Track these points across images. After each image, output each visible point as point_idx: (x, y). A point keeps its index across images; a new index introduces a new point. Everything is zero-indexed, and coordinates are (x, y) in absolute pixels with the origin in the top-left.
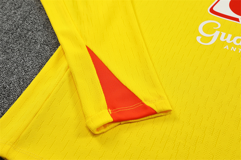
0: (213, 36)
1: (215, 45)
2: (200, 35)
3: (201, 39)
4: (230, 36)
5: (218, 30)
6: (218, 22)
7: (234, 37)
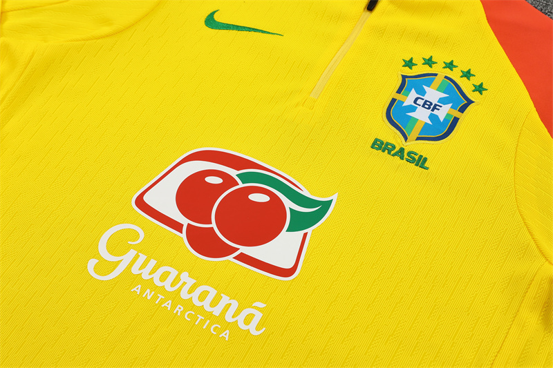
0: (121, 260)
1: (118, 281)
2: (96, 255)
3: (96, 264)
4: (153, 263)
5: (134, 247)
6: (142, 229)
7: (158, 268)
